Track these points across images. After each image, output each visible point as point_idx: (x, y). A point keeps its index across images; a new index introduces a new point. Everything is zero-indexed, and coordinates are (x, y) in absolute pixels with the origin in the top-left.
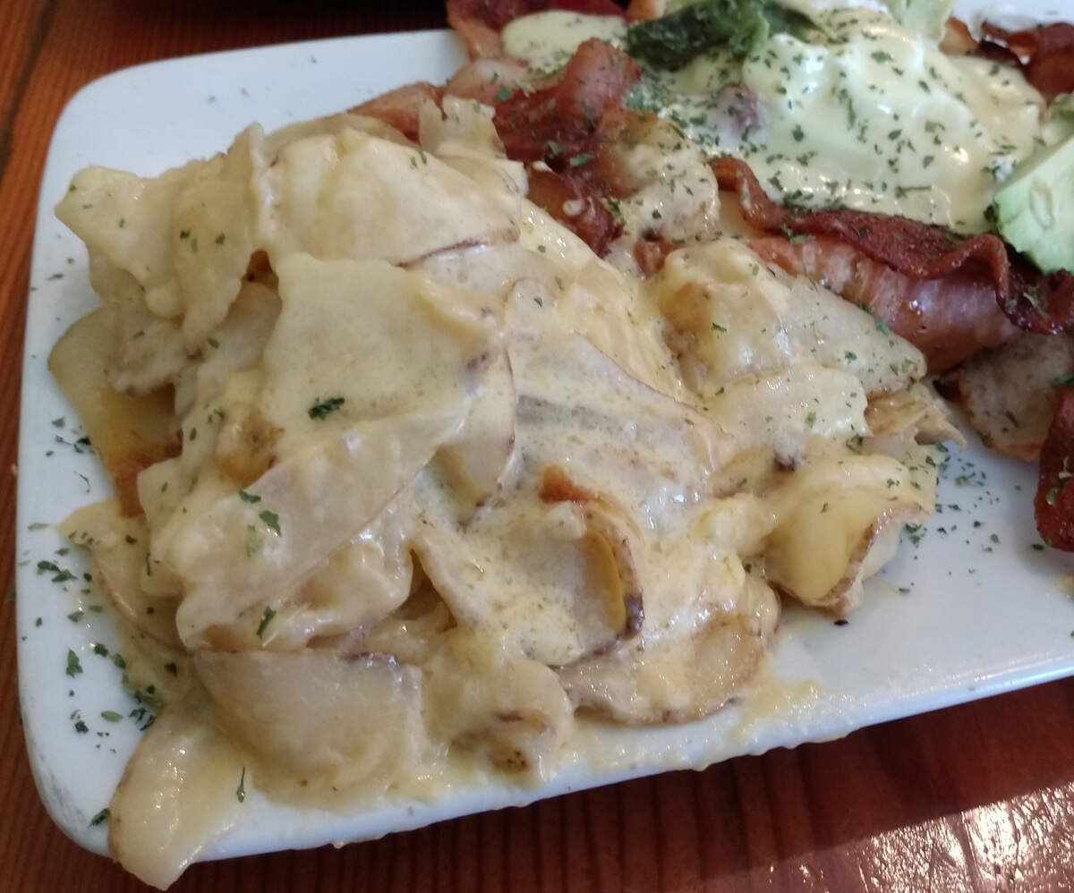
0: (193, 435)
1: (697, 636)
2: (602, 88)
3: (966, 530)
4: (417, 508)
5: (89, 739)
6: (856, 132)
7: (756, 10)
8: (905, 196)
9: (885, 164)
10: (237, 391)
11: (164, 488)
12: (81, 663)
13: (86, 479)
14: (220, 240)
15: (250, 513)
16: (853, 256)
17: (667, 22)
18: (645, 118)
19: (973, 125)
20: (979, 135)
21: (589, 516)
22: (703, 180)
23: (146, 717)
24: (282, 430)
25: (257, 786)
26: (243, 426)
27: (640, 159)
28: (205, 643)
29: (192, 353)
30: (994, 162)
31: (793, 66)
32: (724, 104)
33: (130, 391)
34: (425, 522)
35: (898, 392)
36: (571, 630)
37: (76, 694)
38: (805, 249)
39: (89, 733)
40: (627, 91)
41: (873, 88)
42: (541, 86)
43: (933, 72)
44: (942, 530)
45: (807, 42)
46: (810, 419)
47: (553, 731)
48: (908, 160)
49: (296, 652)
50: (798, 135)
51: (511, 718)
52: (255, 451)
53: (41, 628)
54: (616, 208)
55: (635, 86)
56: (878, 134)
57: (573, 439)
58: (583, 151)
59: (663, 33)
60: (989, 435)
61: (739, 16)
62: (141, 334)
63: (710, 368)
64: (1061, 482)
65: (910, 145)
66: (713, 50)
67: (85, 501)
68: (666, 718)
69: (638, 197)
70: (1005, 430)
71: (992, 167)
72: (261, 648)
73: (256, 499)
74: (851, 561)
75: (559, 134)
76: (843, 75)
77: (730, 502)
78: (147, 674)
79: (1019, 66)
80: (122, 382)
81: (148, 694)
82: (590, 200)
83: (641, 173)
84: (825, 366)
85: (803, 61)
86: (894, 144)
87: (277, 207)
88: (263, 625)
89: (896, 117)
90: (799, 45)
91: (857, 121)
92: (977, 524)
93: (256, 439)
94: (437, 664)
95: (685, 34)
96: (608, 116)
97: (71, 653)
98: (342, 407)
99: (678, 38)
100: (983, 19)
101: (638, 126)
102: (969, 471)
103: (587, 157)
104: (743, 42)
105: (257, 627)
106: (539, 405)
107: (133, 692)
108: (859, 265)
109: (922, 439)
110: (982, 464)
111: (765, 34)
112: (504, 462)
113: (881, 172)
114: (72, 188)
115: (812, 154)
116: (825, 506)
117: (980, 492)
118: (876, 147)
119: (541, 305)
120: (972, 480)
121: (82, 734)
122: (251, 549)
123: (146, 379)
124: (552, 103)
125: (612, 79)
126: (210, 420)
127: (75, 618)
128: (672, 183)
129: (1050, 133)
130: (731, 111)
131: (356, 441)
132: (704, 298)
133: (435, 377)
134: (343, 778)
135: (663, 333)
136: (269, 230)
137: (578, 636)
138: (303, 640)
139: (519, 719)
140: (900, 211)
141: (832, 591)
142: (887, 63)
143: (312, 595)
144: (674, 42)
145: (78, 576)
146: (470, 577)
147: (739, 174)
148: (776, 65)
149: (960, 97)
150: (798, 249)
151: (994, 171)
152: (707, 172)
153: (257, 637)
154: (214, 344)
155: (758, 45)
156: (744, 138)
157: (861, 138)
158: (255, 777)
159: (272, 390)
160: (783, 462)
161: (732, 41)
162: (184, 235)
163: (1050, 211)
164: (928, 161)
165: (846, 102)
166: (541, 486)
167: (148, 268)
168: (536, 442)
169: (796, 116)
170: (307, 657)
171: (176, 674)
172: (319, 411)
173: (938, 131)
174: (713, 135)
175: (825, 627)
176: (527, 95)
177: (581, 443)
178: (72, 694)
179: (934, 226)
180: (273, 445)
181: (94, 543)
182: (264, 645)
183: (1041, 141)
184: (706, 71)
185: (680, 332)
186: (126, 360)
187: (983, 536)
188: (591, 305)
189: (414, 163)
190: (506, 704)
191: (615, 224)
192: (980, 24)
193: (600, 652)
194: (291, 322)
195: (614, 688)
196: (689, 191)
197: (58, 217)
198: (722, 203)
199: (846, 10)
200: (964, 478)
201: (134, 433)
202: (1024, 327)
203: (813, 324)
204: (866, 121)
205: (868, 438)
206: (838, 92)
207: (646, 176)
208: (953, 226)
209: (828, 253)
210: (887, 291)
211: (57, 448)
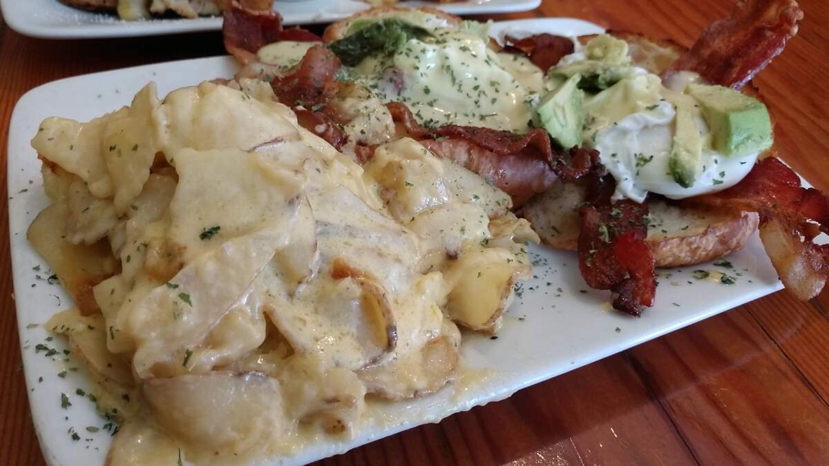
0: (129, 259)
1: (422, 350)
2: (323, 71)
3: (544, 287)
4: (265, 288)
5: (81, 444)
6: (456, 87)
7: (396, 29)
8: (485, 120)
9: (473, 103)
10: (152, 232)
11: (113, 292)
12: (70, 401)
13: (58, 298)
14: (135, 148)
15: (173, 294)
16: (468, 147)
17: (348, 40)
18: (348, 85)
19: (513, 82)
20: (517, 87)
21: (362, 284)
22: (384, 113)
23: (113, 427)
24: (185, 248)
25: (187, 459)
26: (161, 249)
27: (349, 104)
28: (152, 375)
29: (121, 215)
30: (530, 98)
31: (421, 55)
32: (387, 77)
33: (82, 243)
34: (270, 295)
35: (502, 215)
36: (359, 349)
37: (69, 419)
38: (444, 144)
39: (80, 440)
40: (336, 73)
41: (463, 64)
42: (287, 75)
43: (488, 57)
44: (531, 288)
45: (427, 43)
46: (463, 230)
47: (356, 407)
48: (484, 102)
49: (207, 374)
50: (427, 91)
51: (334, 400)
52: (170, 261)
53: (42, 383)
54: (343, 129)
55: (339, 70)
56: (468, 87)
57: (346, 243)
58: (317, 103)
59: (347, 45)
60: (545, 238)
61: (388, 33)
62: (87, 209)
63: (405, 208)
64: (592, 255)
65: (484, 93)
66: (374, 53)
67: (59, 310)
68: (416, 395)
69: (352, 124)
70: (553, 236)
71: (529, 100)
72: (188, 373)
73: (176, 286)
74: (501, 298)
75: (302, 96)
76: (447, 58)
77: (430, 275)
78: (110, 403)
79: (526, 56)
80: (77, 239)
81: (114, 414)
82: (330, 123)
83: (352, 112)
84: (464, 203)
85: (426, 52)
86: (476, 93)
87: (168, 126)
88: (186, 360)
89: (476, 79)
90: (423, 45)
91: (457, 81)
92: (549, 284)
93: (169, 255)
94: (285, 376)
95: (359, 46)
96: (328, 86)
97: (63, 395)
98: (219, 231)
99: (355, 48)
100: (505, 35)
101: (345, 89)
102: (538, 259)
103: (321, 105)
104: (393, 45)
105: (183, 362)
106: (326, 225)
107: (104, 414)
108: (472, 151)
109: (516, 240)
110: (544, 255)
111: (405, 40)
112: (313, 256)
113: (471, 108)
114: (41, 129)
115: (435, 101)
116: (479, 273)
117: (546, 268)
118: (468, 95)
119: (319, 172)
120: (541, 263)
121: (76, 441)
122: (176, 315)
123: (92, 236)
124: (297, 80)
125: (328, 66)
126: (138, 249)
127: (62, 375)
128: (369, 115)
129: (550, 86)
130: (391, 80)
131: (231, 248)
132: (399, 169)
133: (271, 210)
134: (241, 447)
135: (378, 191)
136: (165, 139)
137: (362, 353)
138: (208, 367)
139: (338, 401)
140: (484, 126)
141: (491, 318)
142: (467, 52)
143: (213, 341)
144: (354, 50)
145: (60, 351)
146: (299, 324)
147: (402, 109)
148: (412, 55)
149: (503, 69)
150: (440, 144)
151: (530, 101)
152: (385, 109)
153: (183, 368)
154: (135, 208)
155: (401, 46)
156: (399, 94)
157: (460, 90)
158: (186, 454)
159: (177, 226)
160: (451, 254)
161: (387, 45)
162: (112, 148)
163: (565, 117)
164: (494, 101)
165: (450, 72)
166: (332, 271)
167: (89, 172)
168: (326, 246)
169: (424, 81)
170: (214, 376)
171: (128, 401)
172: (206, 235)
173: (497, 86)
174: (383, 93)
175: (486, 341)
176: (280, 79)
177: (351, 245)
178: (67, 418)
179: (504, 131)
180: (180, 257)
181: (70, 330)
182: (190, 370)
183: (547, 90)
184: (371, 64)
185: (387, 190)
186: (79, 225)
187: (553, 289)
188: (346, 172)
189: (244, 98)
190: (330, 394)
191: (344, 137)
192: (503, 37)
193: (374, 361)
194: (185, 186)
195: (386, 382)
196: (378, 119)
197: (33, 147)
198: (396, 124)
199: (441, 28)
200: (537, 262)
201: (83, 270)
202: (561, 176)
203: (455, 181)
204: (461, 81)
205: (491, 239)
206: (445, 67)
207: (354, 113)
208: (512, 132)
209: (455, 147)
210: (487, 165)
211: (37, 282)
